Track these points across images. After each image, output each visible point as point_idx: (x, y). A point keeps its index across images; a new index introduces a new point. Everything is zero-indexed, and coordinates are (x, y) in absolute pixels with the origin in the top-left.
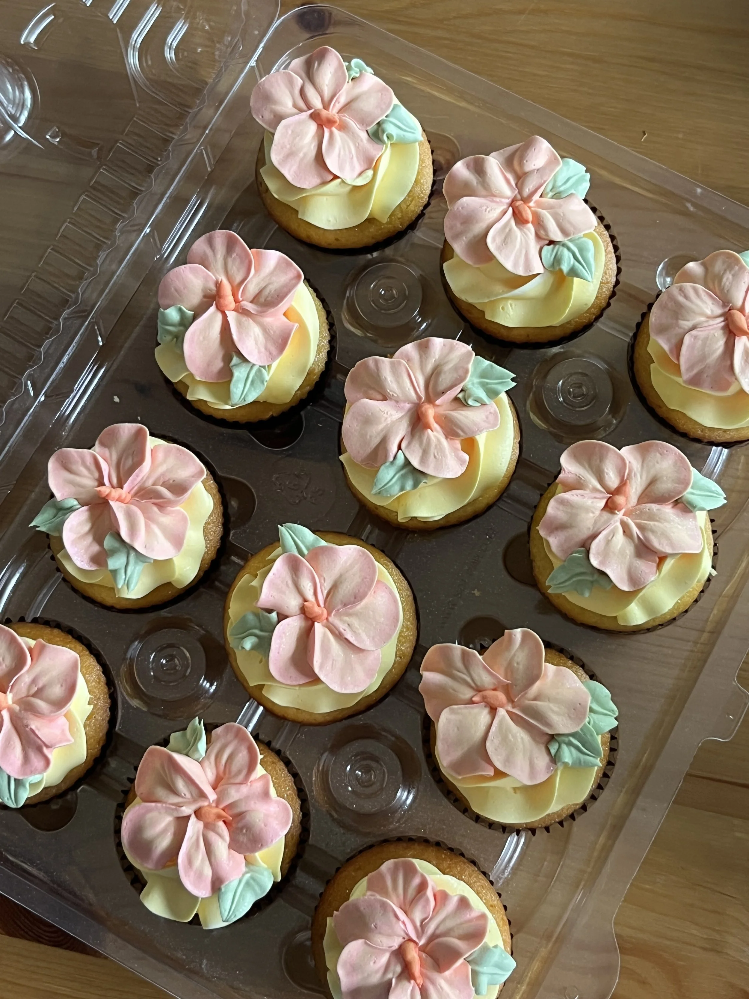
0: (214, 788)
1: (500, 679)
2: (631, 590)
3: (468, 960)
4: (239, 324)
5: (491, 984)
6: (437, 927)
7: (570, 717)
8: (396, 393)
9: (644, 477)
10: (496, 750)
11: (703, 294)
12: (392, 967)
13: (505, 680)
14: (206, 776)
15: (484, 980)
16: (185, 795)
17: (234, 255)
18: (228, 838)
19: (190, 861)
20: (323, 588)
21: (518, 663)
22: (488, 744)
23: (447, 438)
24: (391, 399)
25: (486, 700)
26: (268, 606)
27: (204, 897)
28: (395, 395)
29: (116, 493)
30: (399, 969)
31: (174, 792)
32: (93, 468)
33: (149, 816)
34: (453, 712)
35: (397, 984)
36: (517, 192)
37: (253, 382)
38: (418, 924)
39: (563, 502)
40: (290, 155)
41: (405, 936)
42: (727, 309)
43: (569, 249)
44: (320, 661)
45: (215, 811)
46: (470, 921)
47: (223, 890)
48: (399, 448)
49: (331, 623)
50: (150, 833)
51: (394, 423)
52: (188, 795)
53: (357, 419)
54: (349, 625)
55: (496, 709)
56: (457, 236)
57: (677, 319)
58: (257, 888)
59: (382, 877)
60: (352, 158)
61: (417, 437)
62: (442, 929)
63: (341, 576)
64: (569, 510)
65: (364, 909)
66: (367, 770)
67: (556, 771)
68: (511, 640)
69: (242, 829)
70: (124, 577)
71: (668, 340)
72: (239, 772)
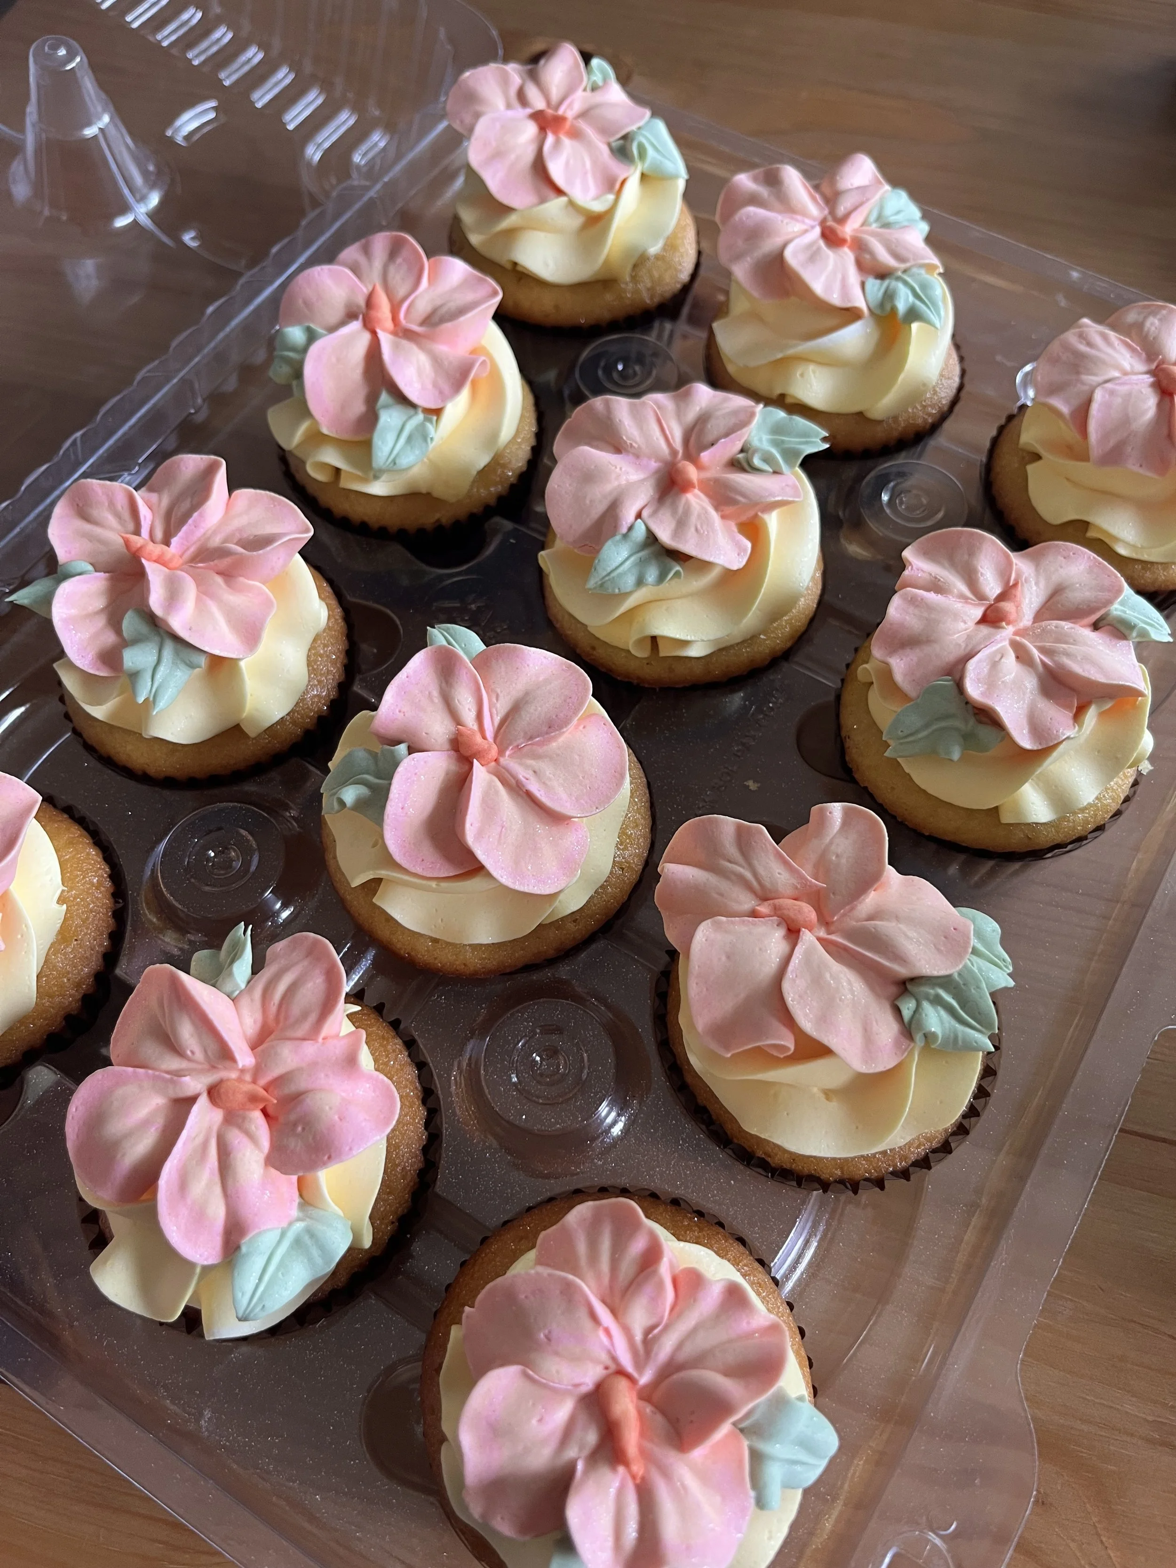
0: (253, 1048)
1: (807, 880)
2: (1035, 748)
3: (742, 1425)
4: (396, 347)
5: (787, 1485)
6: (679, 1346)
7: (938, 950)
8: (636, 443)
9: (1042, 584)
10: (800, 996)
11: (1116, 343)
12: (578, 1434)
13: (813, 881)
14: (241, 1023)
15: (774, 1473)
16: (193, 1052)
17: (399, 260)
18: (265, 1143)
19: (183, 1185)
20: (494, 711)
21: (837, 856)
22: (786, 986)
23: (717, 508)
24: (627, 452)
25: (779, 912)
26: (392, 731)
27: (206, 1263)
28: (634, 444)
29: (157, 549)
30: (592, 1437)
31: (173, 1046)
32: (126, 515)
33: (120, 1092)
34: (718, 927)
35: (586, 1472)
36: (826, 212)
37: (409, 439)
38: (638, 1337)
39: (913, 601)
40: (498, 155)
41: (609, 1363)
42: (1155, 364)
43: (906, 283)
44: (477, 825)
45: (248, 1087)
46: (749, 1335)
47: (244, 1249)
48: (639, 516)
49: (504, 768)
50: (117, 1127)
51: (630, 486)
52: (199, 1055)
53: (570, 476)
54: (535, 772)
55: (798, 931)
56: (738, 257)
57: (1078, 373)
58: (315, 1252)
59: (568, 1239)
60: (586, 173)
61: (668, 501)
62: (688, 1351)
63: (527, 694)
64: (925, 615)
65: (526, 1297)
66: (551, 1053)
67: (911, 1053)
68: (823, 820)
69: (295, 1125)
70: (150, 684)
71: (1067, 401)
72: (305, 1015)
